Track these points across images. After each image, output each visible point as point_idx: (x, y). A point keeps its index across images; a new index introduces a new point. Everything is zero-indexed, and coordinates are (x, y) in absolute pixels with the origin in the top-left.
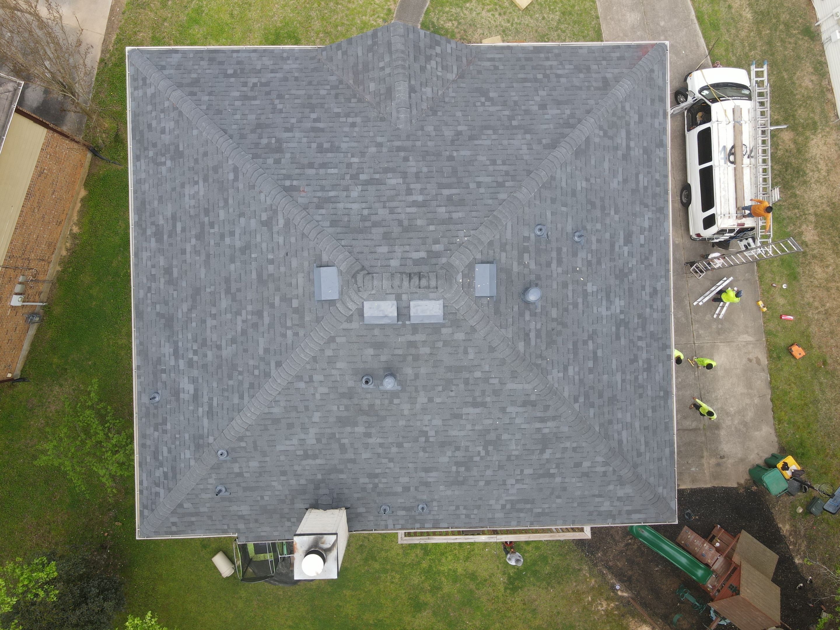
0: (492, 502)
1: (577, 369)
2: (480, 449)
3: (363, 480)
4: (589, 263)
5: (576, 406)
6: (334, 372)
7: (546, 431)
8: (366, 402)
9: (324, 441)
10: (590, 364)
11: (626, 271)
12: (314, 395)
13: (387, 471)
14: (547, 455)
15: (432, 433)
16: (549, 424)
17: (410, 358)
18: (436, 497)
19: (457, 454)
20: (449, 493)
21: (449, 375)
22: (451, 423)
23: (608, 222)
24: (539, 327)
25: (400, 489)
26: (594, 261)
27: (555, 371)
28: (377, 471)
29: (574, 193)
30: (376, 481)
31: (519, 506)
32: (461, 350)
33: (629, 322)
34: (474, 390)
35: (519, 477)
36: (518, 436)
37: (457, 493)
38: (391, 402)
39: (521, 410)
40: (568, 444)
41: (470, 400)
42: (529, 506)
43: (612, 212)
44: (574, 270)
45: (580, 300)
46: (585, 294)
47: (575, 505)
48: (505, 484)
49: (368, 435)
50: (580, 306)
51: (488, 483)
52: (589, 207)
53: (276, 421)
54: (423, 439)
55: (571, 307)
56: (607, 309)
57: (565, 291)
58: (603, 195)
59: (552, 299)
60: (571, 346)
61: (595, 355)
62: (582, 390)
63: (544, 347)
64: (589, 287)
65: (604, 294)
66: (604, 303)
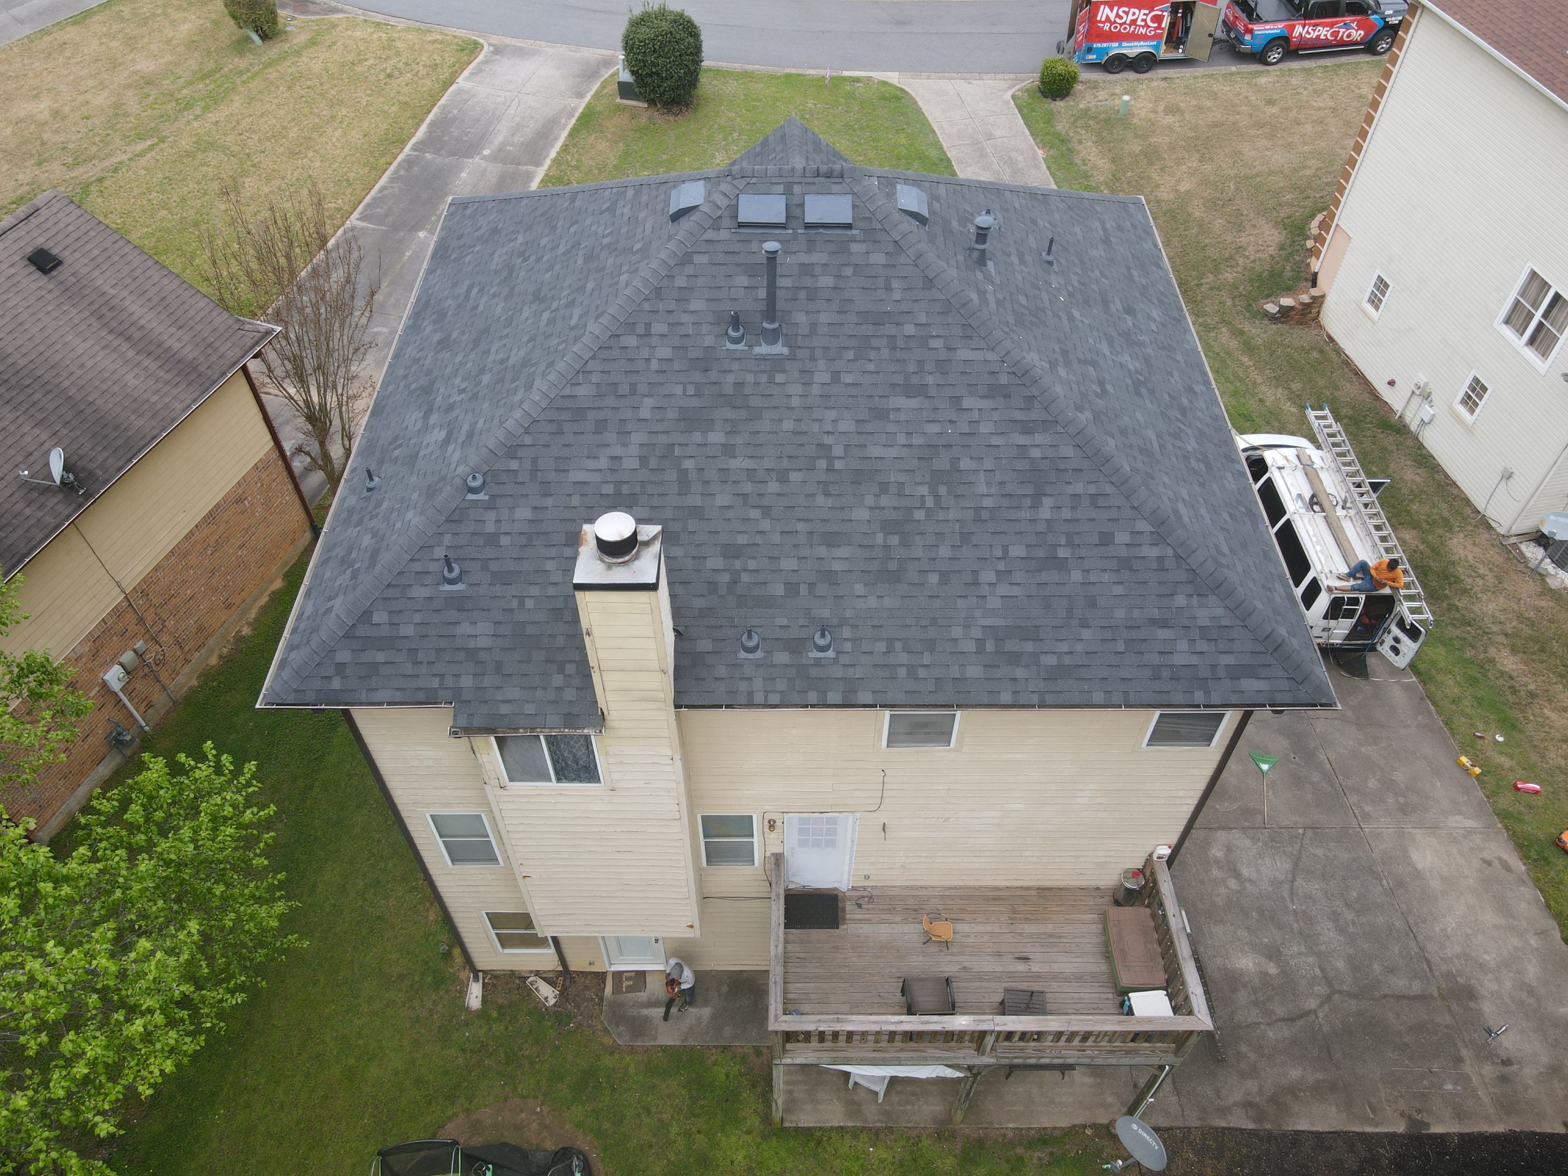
0: (957, 632)
1: (1073, 378)
2: (924, 490)
3: (716, 562)
4: (1071, 293)
6: (685, 318)
7: (1035, 453)
8: (731, 379)
9: (653, 463)
10: (1097, 389)
12: (648, 360)
13: (759, 539)
14: (1045, 513)
15: (838, 451)
16: (1039, 438)
17: (803, 294)
18: (849, 613)
19: (885, 501)
20: (872, 602)
21: (866, 330)
22: (870, 427)
24: (999, 296)
25: (779, 590)
26: (1079, 296)
27: (1035, 356)
28: (742, 540)
30: (738, 564)
31: (1011, 645)
32: (881, 283)
34: (904, 361)
35: (1001, 566)
36: (988, 464)
37: (888, 602)
38: (771, 381)
39: (986, 404)
40: (1079, 488)
41: (899, 379)
42: (1029, 647)
44: (1048, 283)
45: (1063, 316)
46: (1070, 316)
47: (1121, 647)
48: (976, 584)
49: (729, 450)
51: (945, 577)
53: (579, 414)
54: (822, 464)
56: (1111, 353)
57: (1037, 292)
58: (1078, 250)
59: (1017, 285)
60: (1057, 348)
61: (1101, 384)
62: (1088, 406)
63: (1011, 320)
64: (1076, 314)
65: (1102, 336)
66: (1105, 344)
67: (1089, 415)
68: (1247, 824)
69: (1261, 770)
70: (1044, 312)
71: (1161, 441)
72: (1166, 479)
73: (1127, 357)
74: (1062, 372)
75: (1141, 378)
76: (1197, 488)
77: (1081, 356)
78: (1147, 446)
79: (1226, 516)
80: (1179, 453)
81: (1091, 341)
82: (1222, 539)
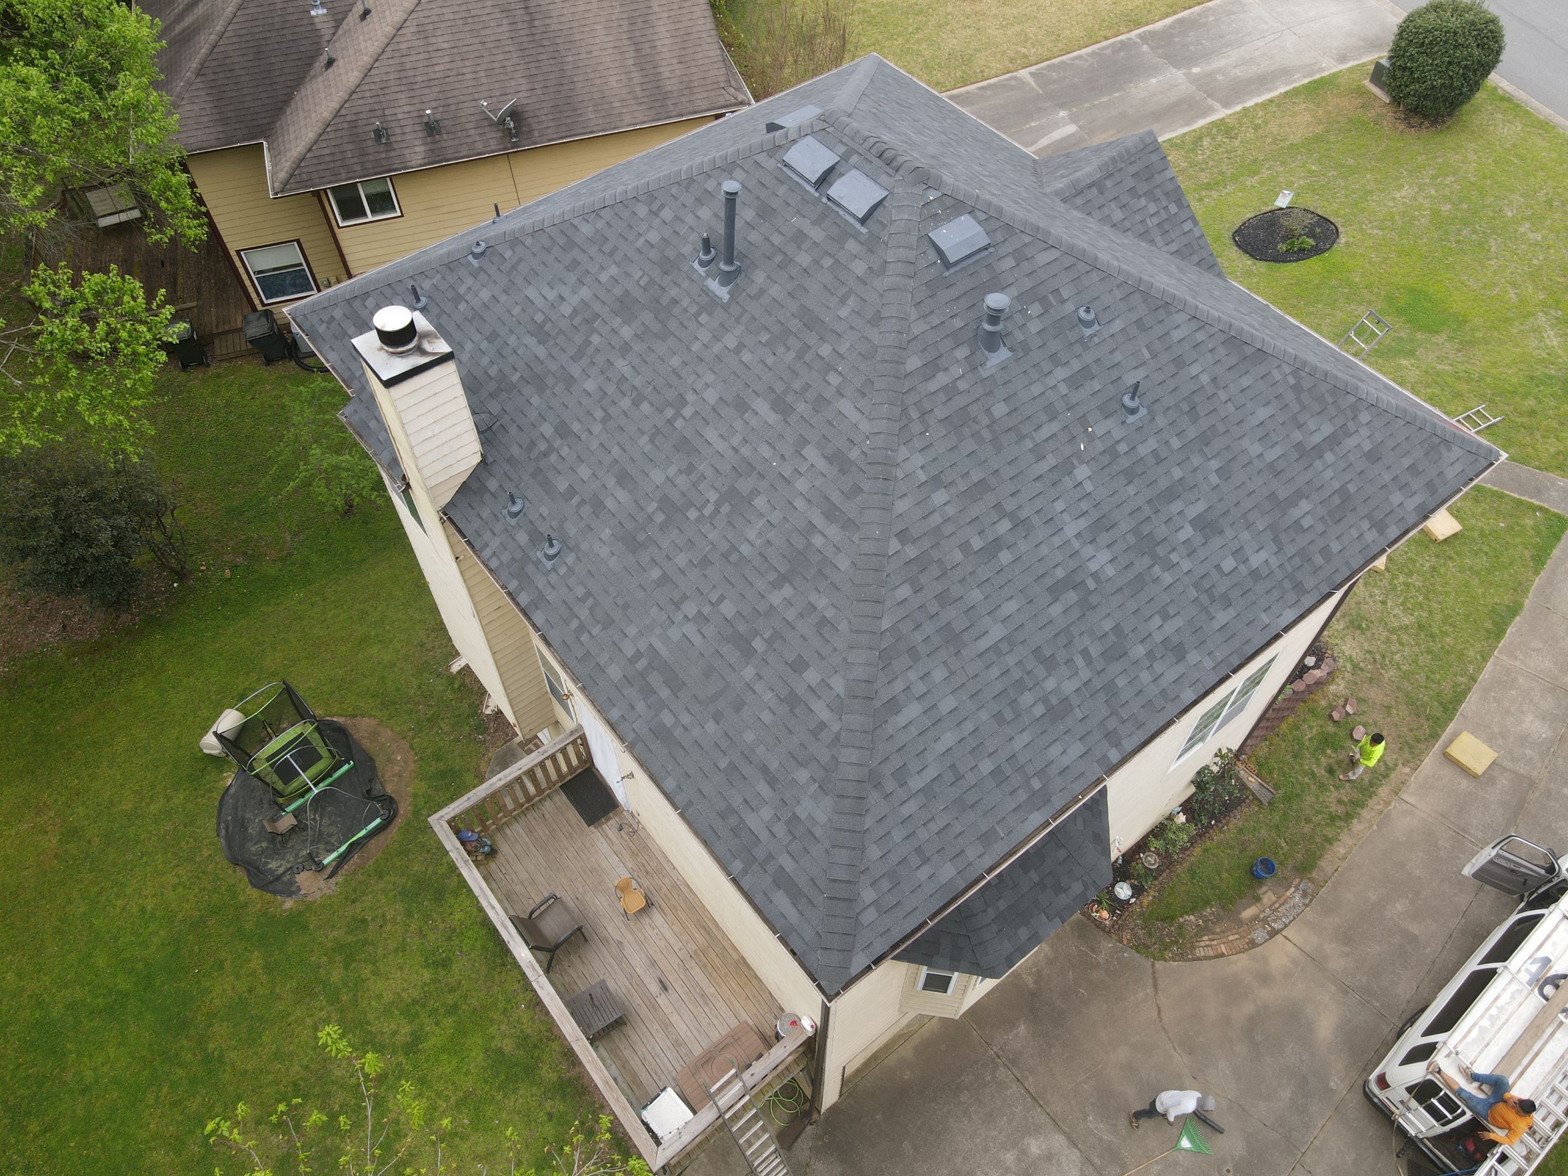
0: (632, 631)
1: (950, 511)
2: (713, 496)
3: (547, 429)
4: (1111, 452)
5: (894, 545)
6: (690, 219)
7: (818, 541)
8: (674, 292)
9: (576, 321)
10: (977, 543)
11: (1161, 551)
12: (640, 235)
13: (584, 436)
14: (776, 598)
15: (688, 411)
16: (833, 531)
17: (778, 258)
18: (584, 546)
19: (682, 481)
20: (604, 551)
21: (795, 324)
22: (724, 411)
23: (1196, 460)
24: (962, 385)
25: (562, 485)
26: (1125, 463)
27: (918, 460)
28: (576, 427)
29: (1179, 362)
30: (558, 443)
31: (655, 679)
32: (842, 291)
33: (1092, 607)
34: (797, 374)
35: (706, 610)
36: (775, 517)
37: (613, 562)
38: (696, 316)
39: (821, 464)
40: (821, 602)
41: (779, 387)
42: (665, 693)
43: (1214, 464)
44: (1083, 421)
45: (1051, 461)
46: (1066, 468)
47: (723, 764)
48: (678, 606)
49: (625, 349)
50: (1044, 466)
51: (665, 580)
52: (1185, 407)
53: (571, 244)
54: (669, 413)
55: (1029, 444)
56: (1078, 535)
57: (1044, 418)
58: (1221, 428)
59: (1015, 394)
60: (976, 476)
61: (996, 545)
62: (926, 544)
63: (940, 413)
64: (1082, 472)
65: (1095, 515)
66: (1083, 523)
67: (911, 552)
68: (1097, 1161)
69: (1178, 1141)
70: (1021, 438)
71: (1004, 647)
72: (939, 675)
73: (1105, 556)
74: (940, 497)
75: (1091, 584)
76: (984, 716)
77: (1010, 505)
78: (965, 633)
79: (986, 767)
80: (1016, 674)
81: (1060, 506)
82: (931, 773)
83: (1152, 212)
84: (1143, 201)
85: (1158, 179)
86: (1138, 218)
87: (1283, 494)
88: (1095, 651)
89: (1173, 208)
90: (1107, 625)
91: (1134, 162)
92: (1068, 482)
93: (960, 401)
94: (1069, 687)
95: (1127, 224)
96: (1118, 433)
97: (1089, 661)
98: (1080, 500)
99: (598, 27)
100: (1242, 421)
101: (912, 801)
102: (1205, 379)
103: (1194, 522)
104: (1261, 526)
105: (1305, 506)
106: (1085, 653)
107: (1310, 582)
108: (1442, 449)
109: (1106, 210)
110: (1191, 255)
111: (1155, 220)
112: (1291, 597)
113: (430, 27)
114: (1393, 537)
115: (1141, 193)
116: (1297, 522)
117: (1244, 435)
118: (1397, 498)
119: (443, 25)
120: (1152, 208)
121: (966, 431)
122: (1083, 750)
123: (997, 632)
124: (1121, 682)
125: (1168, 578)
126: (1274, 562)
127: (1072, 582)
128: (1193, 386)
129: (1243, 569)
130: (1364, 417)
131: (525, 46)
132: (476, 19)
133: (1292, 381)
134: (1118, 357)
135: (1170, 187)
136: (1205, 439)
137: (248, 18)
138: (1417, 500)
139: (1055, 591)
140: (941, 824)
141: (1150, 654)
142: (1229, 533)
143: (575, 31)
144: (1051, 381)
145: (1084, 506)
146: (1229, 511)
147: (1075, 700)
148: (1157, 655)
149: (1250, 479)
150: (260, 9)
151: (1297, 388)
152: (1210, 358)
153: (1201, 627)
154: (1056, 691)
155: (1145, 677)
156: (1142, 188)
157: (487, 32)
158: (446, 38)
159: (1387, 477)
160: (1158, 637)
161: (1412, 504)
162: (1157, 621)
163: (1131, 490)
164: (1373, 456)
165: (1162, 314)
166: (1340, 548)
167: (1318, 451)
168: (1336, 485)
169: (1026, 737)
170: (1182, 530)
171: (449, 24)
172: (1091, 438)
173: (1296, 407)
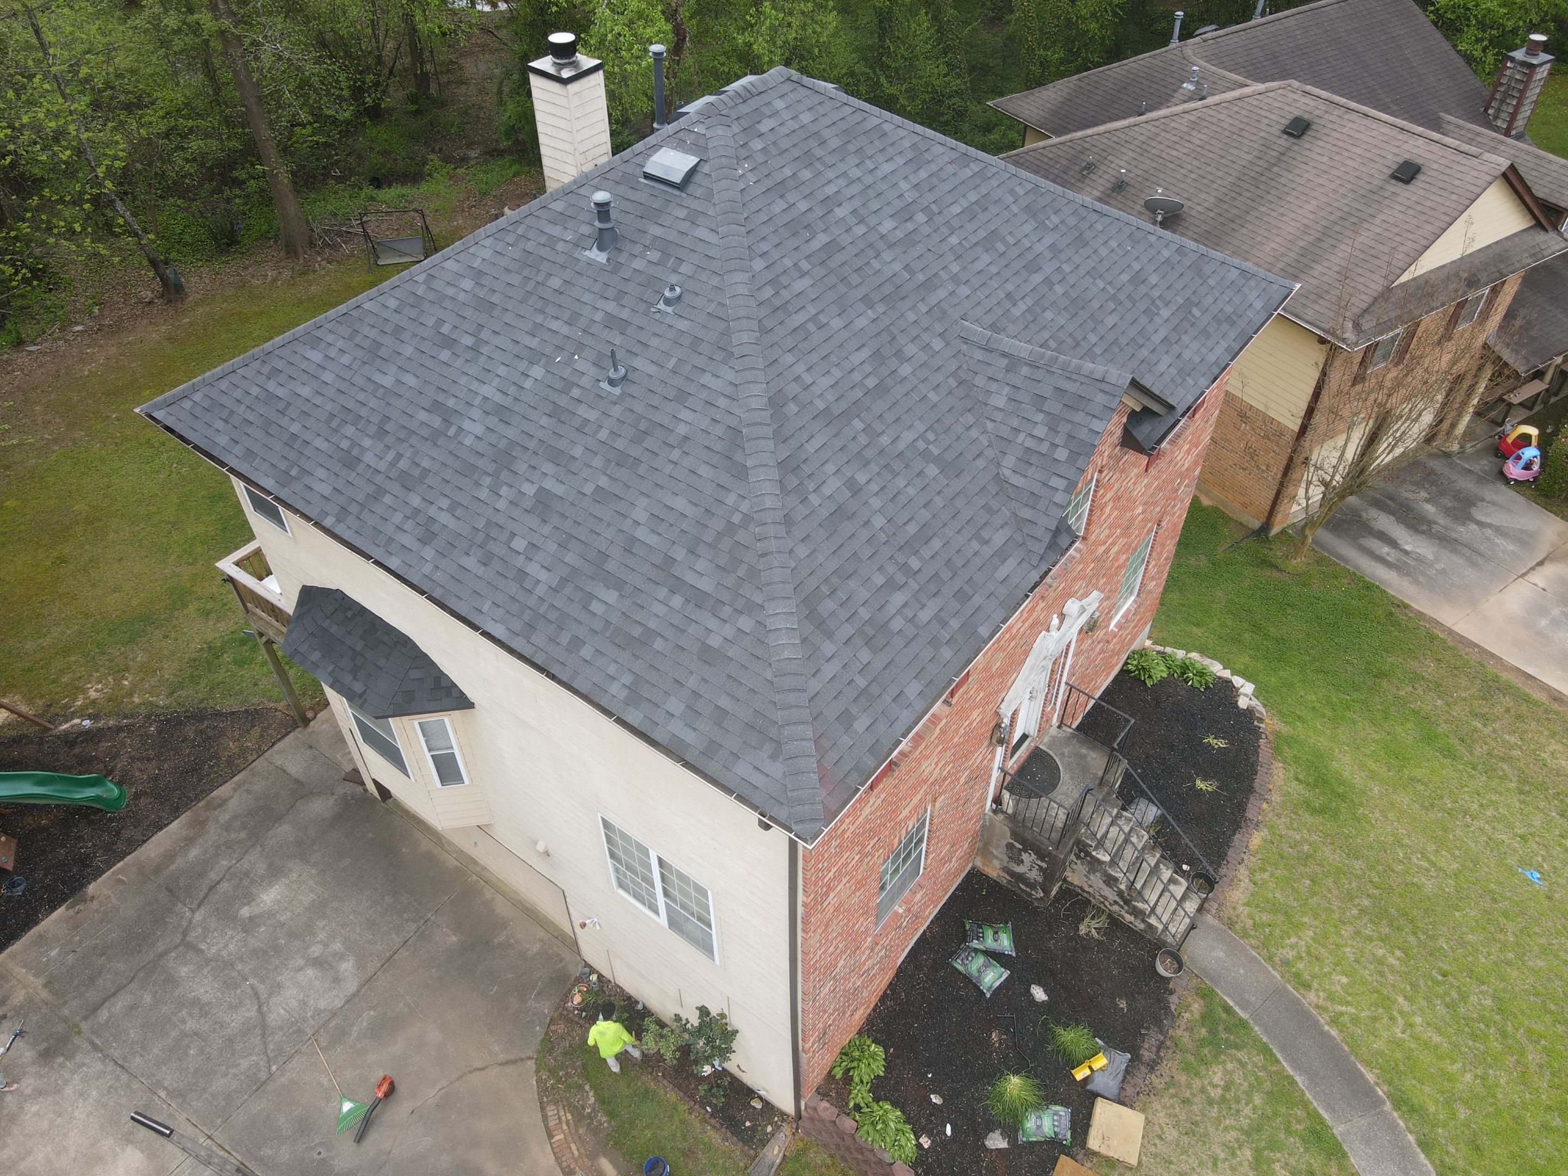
4: (569, 385)
10: (445, 329)
11: (504, 475)
23: (597, 462)
24: (560, 247)
26: (563, 401)
27: (488, 254)
29: (682, 397)
33: (435, 444)
43: (604, 482)
44: (581, 347)
45: (533, 343)
46: (535, 356)
50: (527, 340)
52: (643, 426)
55: (539, 319)
56: (486, 399)
57: (566, 316)
58: (642, 469)
59: (574, 285)
60: (495, 299)
61: (448, 342)
62: (431, 296)
63: (530, 246)
64: (537, 372)
65: (507, 402)
66: (498, 397)
67: (421, 291)
70: (542, 312)
71: (380, 392)
72: (346, 359)
73: (478, 429)
74: (467, 284)
75: (451, 432)
76: (329, 407)
77: (485, 335)
78: (380, 359)
79: (295, 428)
80: (364, 412)
81: (502, 371)
82: (280, 392)
83: (1035, 433)
84: (1039, 417)
85: (1079, 417)
86: (1015, 423)
87: (611, 566)
88: (403, 464)
89: (1062, 454)
90: (425, 463)
91: (1075, 381)
92: (523, 365)
93: (545, 252)
94: (369, 458)
95: (999, 416)
96: (585, 381)
97: (393, 464)
98: (515, 384)
99: (1314, 202)
100: (662, 487)
101: (260, 390)
102: (682, 429)
103: (541, 489)
104: (570, 558)
105: (611, 596)
106: (399, 456)
107: (539, 639)
108: (769, 748)
109: (994, 387)
110: (1026, 505)
111: (1030, 443)
112: (517, 625)
113: (1205, 124)
114: (629, 719)
115: (1045, 408)
116: (592, 596)
117: (649, 497)
118: (675, 705)
119: (1214, 128)
120: (1041, 431)
121: (526, 272)
122: (326, 494)
123: (387, 381)
124: (388, 499)
125: (484, 494)
126: (540, 590)
127: (448, 416)
128: (666, 421)
129: (520, 561)
130: (746, 623)
131: (1246, 178)
132: (1239, 139)
133: (736, 519)
134: (655, 342)
135: (1083, 434)
136: (622, 460)
137: (1148, 65)
138: (688, 736)
139: (436, 407)
140: (251, 419)
141: (417, 511)
142: (546, 530)
143: (1294, 193)
144: (600, 304)
145: (512, 390)
146: (567, 518)
147: (360, 468)
148: (418, 520)
149: (609, 525)
150: (1160, 64)
151: (731, 528)
152: (705, 423)
153: (455, 547)
154: (363, 450)
155: (397, 518)
156: (1053, 407)
157: (1235, 152)
158: (1203, 137)
159: (692, 682)
160: (432, 511)
161: (677, 728)
162: (445, 503)
163: (544, 421)
164: (708, 655)
165: (719, 356)
166: (588, 659)
167: (678, 585)
168: (652, 624)
169: (324, 446)
170: (530, 484)
171: (1218, 129)
172: (569, 362)
173: (709, 537)
